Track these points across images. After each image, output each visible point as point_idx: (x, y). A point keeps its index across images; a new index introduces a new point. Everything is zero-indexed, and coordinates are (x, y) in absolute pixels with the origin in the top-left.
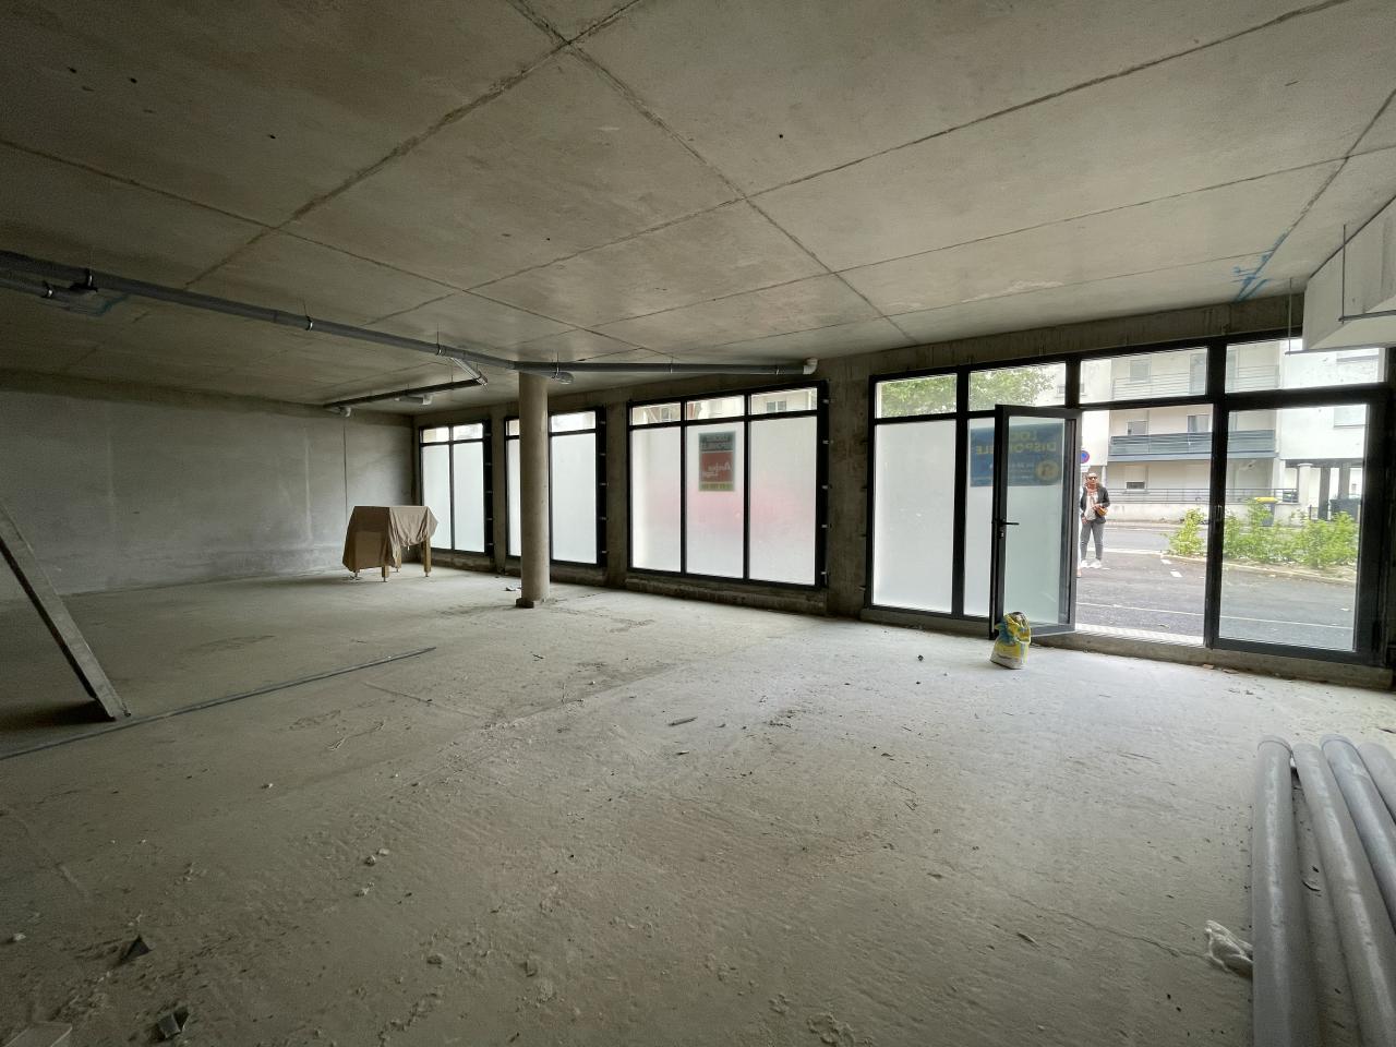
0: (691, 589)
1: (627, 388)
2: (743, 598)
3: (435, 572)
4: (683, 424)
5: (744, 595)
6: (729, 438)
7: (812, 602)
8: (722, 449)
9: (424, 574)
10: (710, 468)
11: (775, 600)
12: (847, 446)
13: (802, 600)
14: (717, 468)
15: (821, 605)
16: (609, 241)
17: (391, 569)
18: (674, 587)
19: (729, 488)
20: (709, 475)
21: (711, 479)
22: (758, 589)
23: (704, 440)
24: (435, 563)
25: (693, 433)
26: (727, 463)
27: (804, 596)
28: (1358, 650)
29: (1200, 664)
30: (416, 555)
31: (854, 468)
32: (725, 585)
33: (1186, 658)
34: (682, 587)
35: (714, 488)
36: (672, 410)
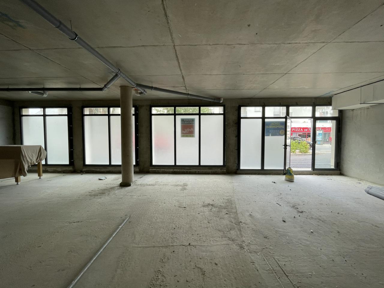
0: (179, 170)
1: (148, 100)
2: (199, 171)
3: (45, 176)
4: (175, 115)
5: (199, 170)
6: (193, 120)
7: (222, 170)
8: (190, 124)
9: (39, 177)
10: (185, 130)
11: (210, 171)
12: (231, 125)
13: (219, 170)
14: (188, 130)
15: (225, 171)
16: (264, 43)
17: (22, 177)
18: (172, 170)
19: (193, 136)
20: (185, 132)
21: (186, 133)
22: (204, 168)
23: (183, 120)
24: (45, 172)
25: (179, 118)
26: (192, 128)
27: (220, 169)
28: (336, 168)
29: (312, 174)
30: (35, 169)
31: (233, 131)
32: (192, 168)
33: (309, 173)
34: (175, 170)
35: (187, 136)
36: (171, 110)
